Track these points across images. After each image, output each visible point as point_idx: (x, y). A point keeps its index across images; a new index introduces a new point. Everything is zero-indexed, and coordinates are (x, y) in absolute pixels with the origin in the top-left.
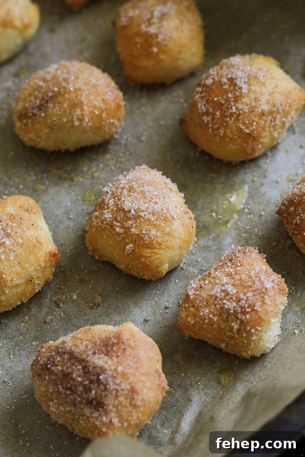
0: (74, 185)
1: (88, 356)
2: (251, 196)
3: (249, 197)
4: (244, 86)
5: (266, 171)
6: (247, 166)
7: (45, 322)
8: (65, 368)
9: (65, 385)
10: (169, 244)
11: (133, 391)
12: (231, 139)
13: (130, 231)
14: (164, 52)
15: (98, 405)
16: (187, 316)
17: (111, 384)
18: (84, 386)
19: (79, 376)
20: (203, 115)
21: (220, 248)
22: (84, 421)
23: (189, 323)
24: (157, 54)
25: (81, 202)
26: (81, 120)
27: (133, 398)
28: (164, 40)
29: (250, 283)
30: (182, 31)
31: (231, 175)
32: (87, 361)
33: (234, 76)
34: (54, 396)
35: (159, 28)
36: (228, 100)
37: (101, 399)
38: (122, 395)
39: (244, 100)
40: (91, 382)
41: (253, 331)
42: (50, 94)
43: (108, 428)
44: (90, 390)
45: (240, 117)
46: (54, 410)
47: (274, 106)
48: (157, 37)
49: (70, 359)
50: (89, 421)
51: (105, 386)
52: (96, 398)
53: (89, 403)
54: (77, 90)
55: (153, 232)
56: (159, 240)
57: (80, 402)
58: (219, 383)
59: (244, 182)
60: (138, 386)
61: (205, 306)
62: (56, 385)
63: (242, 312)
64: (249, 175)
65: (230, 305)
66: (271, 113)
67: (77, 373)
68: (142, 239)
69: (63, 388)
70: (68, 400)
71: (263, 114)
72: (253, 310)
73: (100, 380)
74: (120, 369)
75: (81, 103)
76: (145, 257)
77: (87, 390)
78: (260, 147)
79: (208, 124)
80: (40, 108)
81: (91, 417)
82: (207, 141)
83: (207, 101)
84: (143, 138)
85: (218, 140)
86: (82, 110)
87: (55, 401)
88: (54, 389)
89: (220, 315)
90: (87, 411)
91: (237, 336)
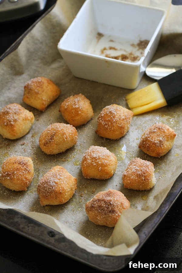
0: (69, 162)
1: (104, 198)
2: (127, 147)
3: (127, 148)
4: (115, 112)
5: (129, 139)
6: (122, 139)
7: (80, 202)
8: (98, 204)
9: (100, 209)
10: (112, 164)
11: (122, 204)
12: (116, 130)
13: (98, 163)
14: (83, 113)
15: (113, 211)
16: (127, 181)
17: (115, 204)
18: (107, 207)
19: (104, 205)
20: (105, 126)
21: (125, 164)
22: (110, 218)
23: (128, 183)
24: (81, 114)
25: (74, 166)
26: (66, 138)
27: (123, 206)
28: (82, 109)
29: (142, 165)
30: (86, 104)
31: (118, 143)
32: (105, 200)
33: (110, 111)
34: (98, 214)
35: (79, 105)
36: (111, 118)
37: (113, 209)
38: (119, 206)
39: (116, 117)
40: (108, 205)
41: (149, 178)
42: (53, 134)
43: (118, 217)
44: (109, 208)
45: (117, 122)
46: (99, 219)
47: (126, 116)
48: (79, 108)
49: (99, 201)
50: (112, 217)
51: (113, 205)
52: (112, 210)
53: (110, 212)
54: (62, 130)
55: (106, 161)
56: (109, 163)
57: (107, 213)
58: (143, 200)
59: (123, 144)
60: (123, 202)
61: (132, 176)
62: (98, 210)
63: (144, 174)
64: (124, 141)
65: (140, 173)
66: (125, 119)
67: (103, 204)
68: (103, 164)
69: (100, 210)
70: (103, 213)
71: (123, 119)
72: (147, 172)
73: (111, 204)
74: (115, 199)
75: (65, 133)
76: (106, 170)
77: (108, 208)
78: (125, 130)
79: (107, 127)
80: (51, 139)
81: (112, 216)
82: (108, 133)
83: (104, 121)
84: (85, 142)
85: (112, 132)
86: (66, 135)
87: (99, 216)
88: (97, 212)
89: (137, 177)
90: (110, 215)
91: (144, 182)
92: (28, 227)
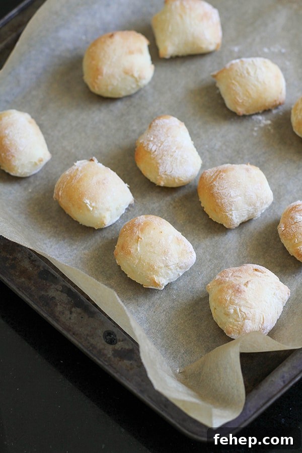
92: (71, 313)
